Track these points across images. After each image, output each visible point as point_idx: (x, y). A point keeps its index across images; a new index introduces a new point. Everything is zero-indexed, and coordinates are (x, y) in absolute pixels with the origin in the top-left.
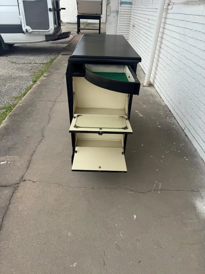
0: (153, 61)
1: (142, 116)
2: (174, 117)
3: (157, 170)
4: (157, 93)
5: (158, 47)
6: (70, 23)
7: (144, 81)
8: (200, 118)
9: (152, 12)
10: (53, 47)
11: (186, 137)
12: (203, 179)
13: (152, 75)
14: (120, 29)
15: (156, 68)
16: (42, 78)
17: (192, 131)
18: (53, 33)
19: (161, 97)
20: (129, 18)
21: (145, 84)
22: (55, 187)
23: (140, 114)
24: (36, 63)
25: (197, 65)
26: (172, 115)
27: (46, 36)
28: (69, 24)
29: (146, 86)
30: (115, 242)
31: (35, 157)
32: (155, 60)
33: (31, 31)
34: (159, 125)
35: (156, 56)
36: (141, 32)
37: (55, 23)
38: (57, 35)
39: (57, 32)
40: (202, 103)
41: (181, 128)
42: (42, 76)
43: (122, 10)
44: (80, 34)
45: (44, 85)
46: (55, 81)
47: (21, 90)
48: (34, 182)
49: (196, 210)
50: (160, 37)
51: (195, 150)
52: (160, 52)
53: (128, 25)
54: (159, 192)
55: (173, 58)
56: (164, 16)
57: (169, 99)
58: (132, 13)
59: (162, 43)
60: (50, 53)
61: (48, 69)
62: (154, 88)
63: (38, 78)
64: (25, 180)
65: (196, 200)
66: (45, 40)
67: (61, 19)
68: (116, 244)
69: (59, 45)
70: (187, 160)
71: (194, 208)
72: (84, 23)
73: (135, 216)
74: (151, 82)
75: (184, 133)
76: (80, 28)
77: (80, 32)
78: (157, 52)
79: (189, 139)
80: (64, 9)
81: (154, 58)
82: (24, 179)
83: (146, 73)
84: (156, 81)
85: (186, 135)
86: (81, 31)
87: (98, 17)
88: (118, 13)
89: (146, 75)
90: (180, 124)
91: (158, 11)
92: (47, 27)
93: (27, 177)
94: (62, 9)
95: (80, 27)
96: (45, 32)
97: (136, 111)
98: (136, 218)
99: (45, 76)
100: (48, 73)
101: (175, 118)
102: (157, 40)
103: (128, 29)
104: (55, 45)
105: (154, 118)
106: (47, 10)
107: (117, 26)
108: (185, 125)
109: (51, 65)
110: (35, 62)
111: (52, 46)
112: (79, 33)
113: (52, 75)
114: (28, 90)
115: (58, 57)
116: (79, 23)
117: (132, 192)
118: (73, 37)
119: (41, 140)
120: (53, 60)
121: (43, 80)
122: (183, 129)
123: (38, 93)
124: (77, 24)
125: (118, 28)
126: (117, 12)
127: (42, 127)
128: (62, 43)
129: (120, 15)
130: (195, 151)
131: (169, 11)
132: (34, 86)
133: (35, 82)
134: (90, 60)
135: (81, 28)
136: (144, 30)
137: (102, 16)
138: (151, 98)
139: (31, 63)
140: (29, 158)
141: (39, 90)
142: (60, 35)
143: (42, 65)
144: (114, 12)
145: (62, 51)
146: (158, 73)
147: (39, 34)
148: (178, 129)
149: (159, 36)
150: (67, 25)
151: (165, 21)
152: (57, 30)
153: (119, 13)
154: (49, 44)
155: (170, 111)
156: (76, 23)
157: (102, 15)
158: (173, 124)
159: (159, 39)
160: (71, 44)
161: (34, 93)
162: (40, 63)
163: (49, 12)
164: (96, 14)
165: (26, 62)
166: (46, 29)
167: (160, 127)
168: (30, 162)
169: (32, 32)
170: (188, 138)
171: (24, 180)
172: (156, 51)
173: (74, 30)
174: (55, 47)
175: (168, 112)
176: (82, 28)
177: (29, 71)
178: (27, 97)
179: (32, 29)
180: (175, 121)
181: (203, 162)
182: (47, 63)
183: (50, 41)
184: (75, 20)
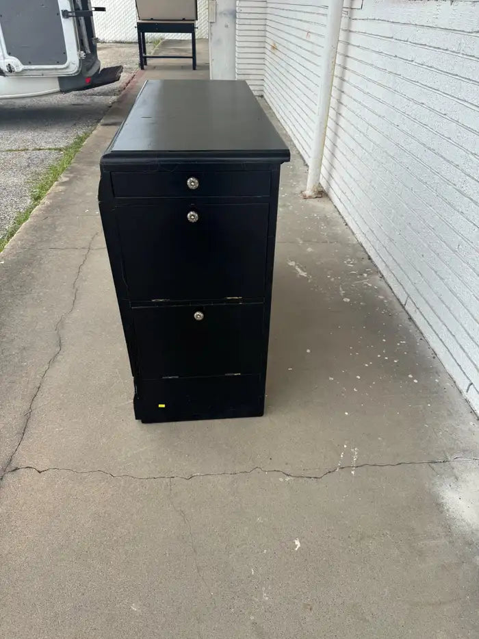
0: (325, 135)
1: (304, 274)
2: (381, 274)
3: (347, 413)
4: (337, 214)
5: (333, 102)
6: (120, 42)
7: (306, 185)
8: (442, 279)
9: (315, 15)
10: (82, 105)
11: (410, 323)
12: (456, 429)
13: (323, 171)
14: (241, 56)
15: (333, 154)
16: (55, 188)
17: (425, 309)
18: (78, 71)
19: (346, 225)
20: (262, 28)
21: (308, 193)
22: (93, 482)
23: (299, 270)
24: (40, 149)
25: (429, 148)
26: (374, 268)
27: (61, 79)
28: (119, 45)
29: (310, 197)
30: (252, 618)
31: (40, 402)
32: (329, 133)
33: (21, 69)
34: (345, 296)
35: (330, 123)
36: (291, 62)
37: (81, 46)
38: (88, 75)
39: (89, 69)
40: (445, 242)
41: (398, 300)
42: (56, 183)
43: (244, 10)
44: (146, 70)
45: (60, 207)
46: (88, 194)
47: (4, 222)
48: (40, 472)
49: (442, 512)
50: (336, 77)
51: (434, 355)
52: (340, 114)
53: (262, 45)
54: (353, 472)
55: (370, 128)
56: (343, 26)
57: (365, 229)
58: (269, 17)
59: (343, 92)
60: (74, 122)
61: (69, 163)
62: (330, 200)
63: (44, 188)
64: (17, 469)
65: (441, 485)
66: (58, 89)
67: (97, 37)
68: (254, 623)
69: (97, 99)
70: (416, 381)
71: (438, 506)
72: (155, 42)
73: (297, 543)
74: (322, 187)
75: (404, 313)
76: (148, 55)
77: (146, 64)
78: (332, 113)
79: (418, 329)
80: (103, 9)
81: (326, 128)
82: (14, 465)
83: (309, 164)
84: (334, 185)
85: (410, 318)
86: (149, 62)
87: (189, 28)
88: (235, 17)
89: (310, 171)
90: (393, 289)
91: (329, 12)
92: (62, 57)
93: (22, 459)
94: (98, 9)
95: (145, 52)
96: (56, 69)
97: (290, 264)
98: (299, 548)
99: (63, 184)
100: (69, 175)
101: (382, 277)
102: (332, 85)
103: (262, 56)
104: (87, 100)
105: (332, 279)
106: (58, 14)
107: (235, 49)
108: (407, 293)
109: (76, 151)
110: (38, 147)
111: (79, 102)
112: (145, 66)
113: (82, 179)
114: (20, 223)
115: (94, 132)
116: (142, 43)
117: (288, 479)
118: (130, 78)
119: (56, 356)
120: (82, 140)
121: (57, 195)
122: (403, 303)
123: (45, 230)
124: (138, 45)
125: (237, 54)
126: (234, 14)
127: (59, 319)
128: (105, 94)
129: (242, 22)
130: (434, 358)
131: (357, 14)
132: (34, 212)
133: (37, 198)
134: (160, 161)
135: (150, 53)
136: (299, 59)
137: (197, 24)
138: (323, 226)
139: (27, 150)
140: (26, 407)
141: (49, 221)
142: (97, 75)
143: (54, 155)
144: (225, 14)
145: (104, 114)
146: (336, 164)
147: (42, 77)
148: (390, 302)
149: (335, 73)
150: (115, 48)
151: (348, 37)
152: (87, 64)
153: (237, 17)
154: (70, 98)
155: (370, 258)
156: (135, 43)
157: (197, 22)
158: (379, 291)
159: (336, 82)
160: (125, 95)
161: (35, 228)
162: (50, 149)
163: (63, 19)
164: (184, 20)
165: (13, 148)
166: (58, 63)
167: (348, 300)
168: (28, 416)
169: (24, 70)
170: (416, 326)
171: (14, 468)
172: (331, 110)
173: (133, 59)
174: (86, 105)
175: (366, 262)
176: (152, 55)
177: (22, 169)
178: (19, 240)
179: (24, 63)
180: (382, 284)
181: (453, 384)
182: (67, 148)
183: (73, 92)
184: (133, 35)
